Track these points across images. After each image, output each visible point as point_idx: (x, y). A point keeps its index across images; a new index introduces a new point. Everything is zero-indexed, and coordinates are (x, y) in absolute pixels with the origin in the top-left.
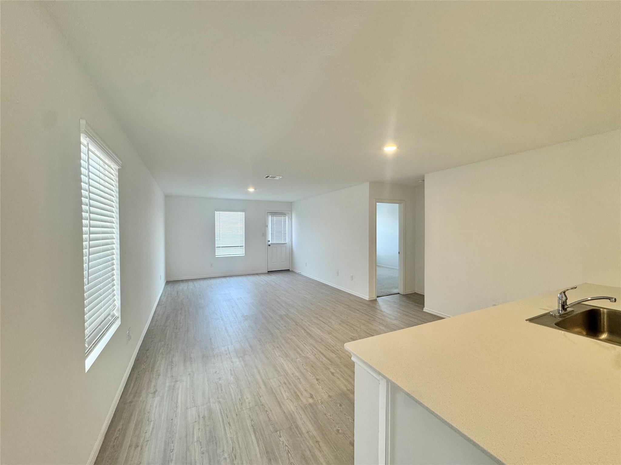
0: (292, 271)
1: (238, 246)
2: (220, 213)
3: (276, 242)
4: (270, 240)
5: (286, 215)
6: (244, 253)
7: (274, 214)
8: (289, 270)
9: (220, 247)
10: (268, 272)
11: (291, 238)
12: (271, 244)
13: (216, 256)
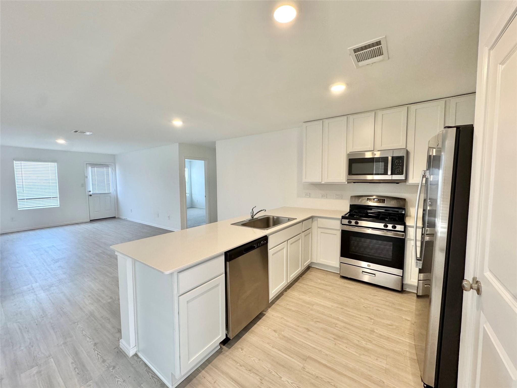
0: (118, 218)
1: (50, 198)
2: (22, 163)
3: (98, 192)
4: (91, 190)
5: (109, 167)
6: (59, 204)
7: (93, 165)
8: (115, 217)
9: (24, 199)
10: (90, 220)
11: (116, 188)
12: (92, 194)
13: (19, 209)
